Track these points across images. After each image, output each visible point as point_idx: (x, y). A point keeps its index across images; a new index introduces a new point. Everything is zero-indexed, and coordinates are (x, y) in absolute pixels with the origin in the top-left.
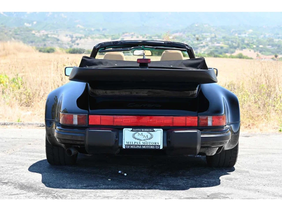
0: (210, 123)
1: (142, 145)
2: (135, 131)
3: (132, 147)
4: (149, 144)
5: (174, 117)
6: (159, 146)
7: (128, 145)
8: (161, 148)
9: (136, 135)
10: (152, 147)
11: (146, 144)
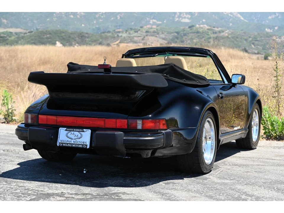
0: (139, 127)
1: (72, 144)
2: (68, 131)
3: (64, 145)
4: (78, 143)
5: (106, 119)
6: (87, 145)
7: (61, 143)
8: (88, 147)
9: (69, 135)
10: (80, 146)
11: (76, 143)
